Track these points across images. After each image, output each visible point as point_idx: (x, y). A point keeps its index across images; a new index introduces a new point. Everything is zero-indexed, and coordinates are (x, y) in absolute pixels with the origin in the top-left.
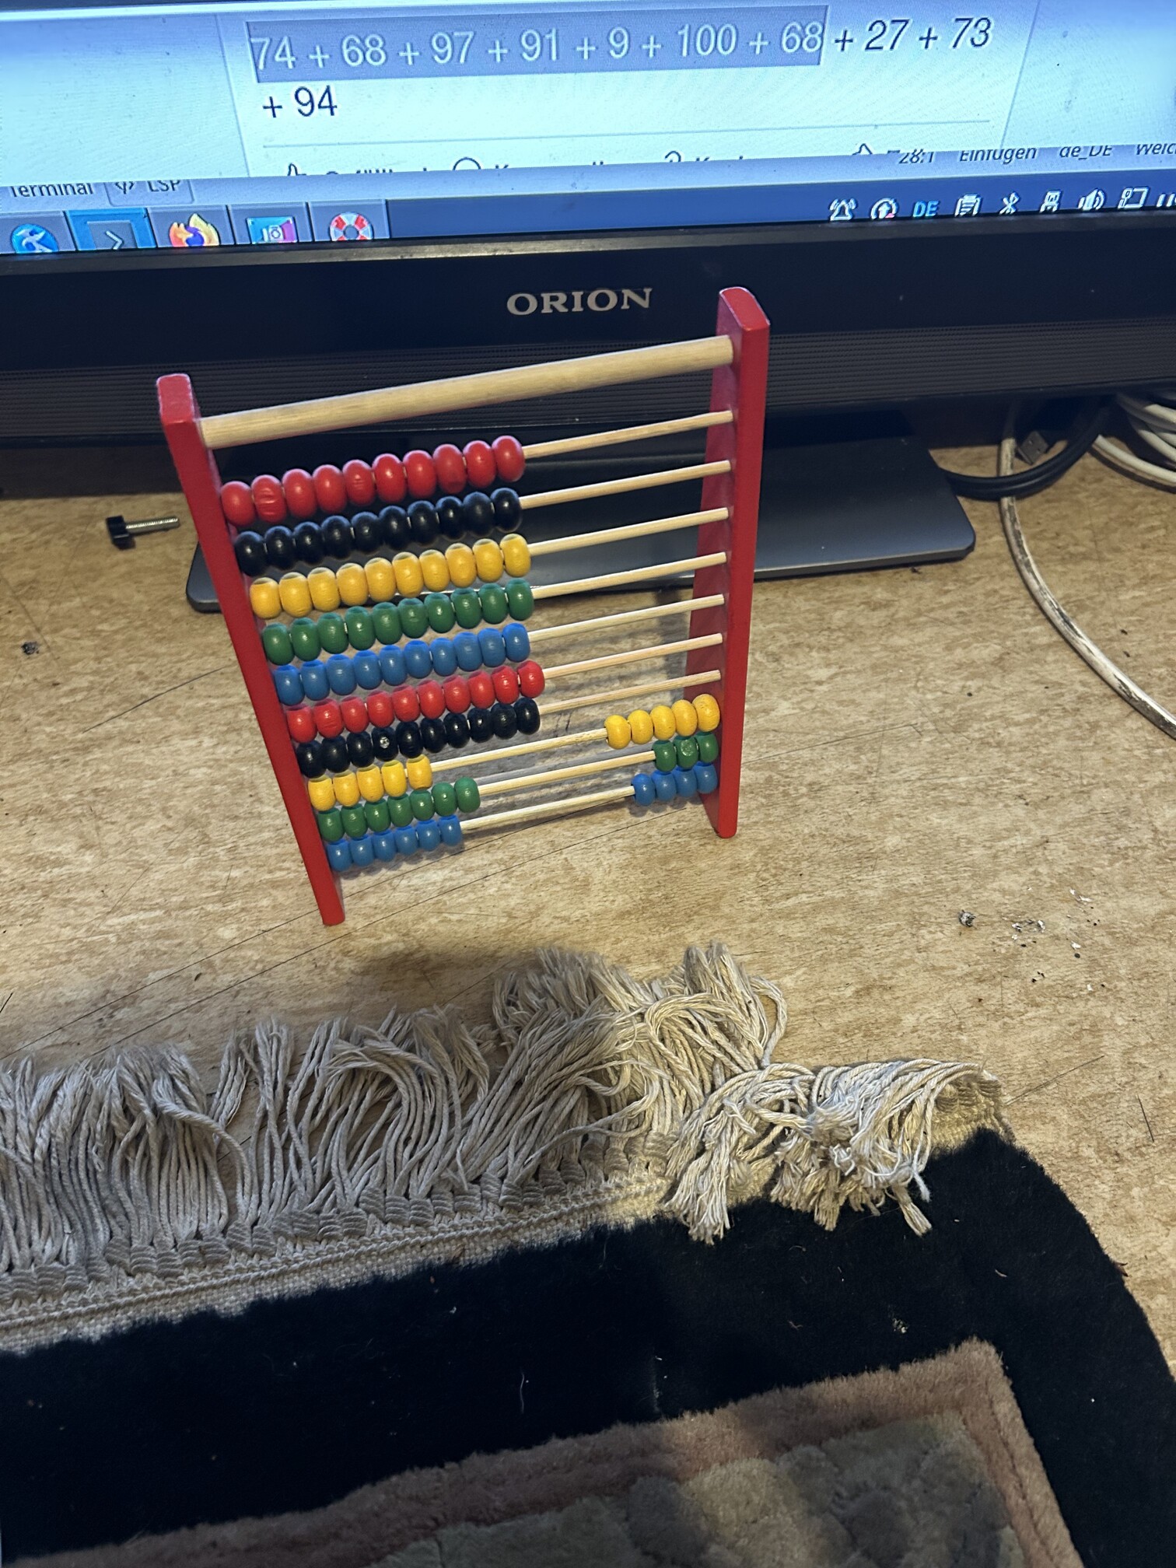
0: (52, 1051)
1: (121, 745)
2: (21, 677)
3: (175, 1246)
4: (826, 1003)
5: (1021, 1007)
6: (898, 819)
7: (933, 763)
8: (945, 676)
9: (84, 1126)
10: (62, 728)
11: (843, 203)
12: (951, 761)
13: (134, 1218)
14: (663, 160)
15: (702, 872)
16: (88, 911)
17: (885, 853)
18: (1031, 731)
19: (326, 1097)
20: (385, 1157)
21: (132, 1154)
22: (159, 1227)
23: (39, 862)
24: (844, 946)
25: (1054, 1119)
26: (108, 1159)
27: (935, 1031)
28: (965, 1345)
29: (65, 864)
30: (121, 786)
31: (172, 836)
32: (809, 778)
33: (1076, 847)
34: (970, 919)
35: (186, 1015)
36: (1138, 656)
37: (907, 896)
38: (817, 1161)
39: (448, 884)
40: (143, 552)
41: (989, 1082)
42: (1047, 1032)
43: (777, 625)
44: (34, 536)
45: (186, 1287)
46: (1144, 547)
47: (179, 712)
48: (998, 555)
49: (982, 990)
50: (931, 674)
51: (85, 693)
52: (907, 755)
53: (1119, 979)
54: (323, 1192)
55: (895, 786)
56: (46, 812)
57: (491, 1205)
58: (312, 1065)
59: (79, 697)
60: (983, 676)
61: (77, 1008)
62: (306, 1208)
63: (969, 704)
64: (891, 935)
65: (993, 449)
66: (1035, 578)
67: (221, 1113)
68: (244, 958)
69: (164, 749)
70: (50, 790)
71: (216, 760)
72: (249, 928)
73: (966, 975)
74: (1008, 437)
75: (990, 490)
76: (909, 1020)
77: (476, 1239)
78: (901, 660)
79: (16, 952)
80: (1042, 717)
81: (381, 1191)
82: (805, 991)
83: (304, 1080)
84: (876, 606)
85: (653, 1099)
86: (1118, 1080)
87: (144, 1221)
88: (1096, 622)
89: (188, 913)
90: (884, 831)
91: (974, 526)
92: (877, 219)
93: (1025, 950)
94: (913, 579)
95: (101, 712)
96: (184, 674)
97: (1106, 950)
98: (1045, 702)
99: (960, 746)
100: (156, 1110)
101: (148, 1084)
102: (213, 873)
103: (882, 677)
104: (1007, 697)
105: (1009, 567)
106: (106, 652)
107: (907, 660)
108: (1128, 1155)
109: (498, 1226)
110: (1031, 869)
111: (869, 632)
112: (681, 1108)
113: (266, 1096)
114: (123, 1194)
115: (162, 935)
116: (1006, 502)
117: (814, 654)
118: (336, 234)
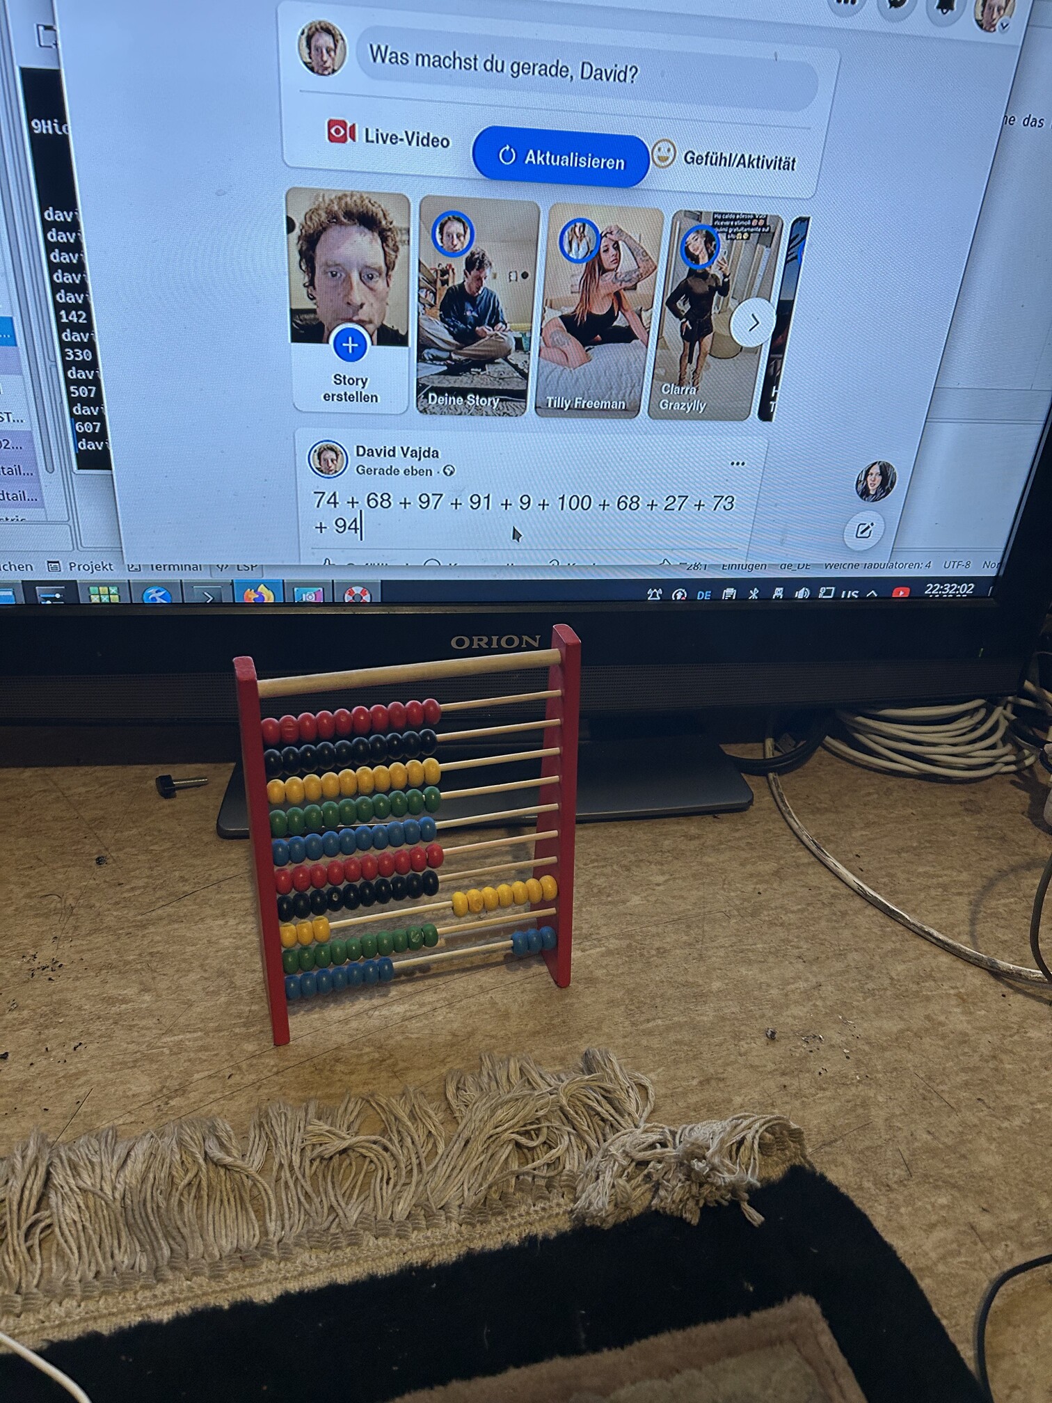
0: (123, 1127)
1: (169, 924)
2: (94, 879)
3: (221, 1257)
5: (813, 1091)
6: (719, 971)
7: (739, 936)
8: (742, 882)
9: (151, 1176)
10: (126, 912)
11: (655, 590)
12: (751, 934)
13: (189, 1240)
16: (147, 1033)
17: (712, 993)
18: (803, 916)
20: (374, 1194)
21: (187, 1194)
22: (208, 1244)
23: (111, 1001)
24: (689, 1053)
25: (843, 1163)
26: (168, 1200)
27: (756, 1107)
28: (795, 1298)
29: (130, 1002)
30: (170, 951)
31: (208, 984)
32: (657, 944)
33: (840, 989)
34: (773, 1033)
35: (222, 1102)
36: (868, 871)
37: (729, 1020)
38: (683, 1178)
39: (408, 1014)
40: (181, 800)
41: (795, 1130)
42: (831, 1107)
44: (102, 789)
45: (231, 1285)
46: (865, 805)
47: (210, 902)
48: (770, 809)
49: (785, 1080)
50: (733, 881)
51: (141, 890)
52: (721, 930)
53: (877, 1071)
55: (715, 950)
56: (115, 967)
57: (453, 1223)
59: (138, 892)
60: (767, 882)
61: (141, 1098)
62: (318, 1229)
63: (759, 899)
64: (720, 1045)
65: (760, 745)
66: (796, 822)
68: (263, 1063)
69: (200, 926)
70: (118, 953)
71: (239, 934)
73: (774, 1070)
74: (768, 738)
75: (760, 768)
76: (738, 1100)
77: (443, 1247)
78: (711, 871)
79: (94, 1061)
80: (809, 908)
81: (373, 1216)
82: (666, 1082)
84: (692, 838)
85: (566, 1146)
86: (884, 1137)
87: (197, 1242)
88: (839, 850)
89: (221, 1034)
90: (710, 979)
91: (752, 790)
92: (675, 600)
93: (812, 1054)
94: (714, 821)
95: (154, 903)
96: (214, 878)
97: (867, 1054)
98: (810, 899)
99: (756, 925)
102: (239, 1008)
103: (700, 881)
104: (785, 895)
105: (777, 816)
106: (157, 864)
107: (714, 871)
108: (895, 1186)
109: (459, 1238)
111: (688, 854)
112: (584, 1157)
114: (179, 1222)
115: (204, 1048)
116: (771, 775)
117: (653, 866)
118: (348, 598)
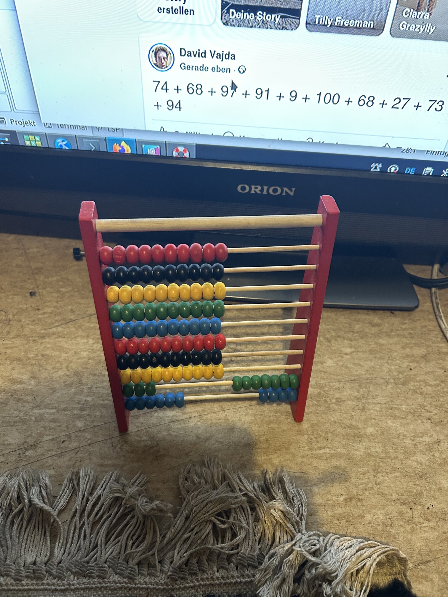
1: (57, 338)
2: (26, 304)
3: (24, 566)
4: (331, 502)
5: (421, 520)
6: (373, 420)
7: (391, 397)
8: (401, 360)
10: (36, 327)
11: (377, 165)
12: (400, 398)
13: (10, 549)
14: (305, 140)
15: (284, 431)
16: (27, 405)
17: (366, 435)
18: (437, 390)
19: (103, 507)
20: (122, 541)
21: (17, 518)
22: (19, 556)
23: (13, 381)
24: (342, 476)
25: (431, 580)
26: (6, 519)
27: (379, 525)
29: (23, 384)
30: (53, 354)
31: (67, 379)
32: (337, 395)
37: (373, 457)
39: (174, 418)
41: (402, 558)
42: (432, 535)
43: (331, 327)
44: (45, 251)
45: (24, 587)
47: (83, 328)
48: (428, 311)
49: (403, 508)
50: (395, 358)
51: (49, 315)
52: (380, 392)
54: (92, 553)
55: (374, 405)
56: (21, 361)
57: (164, 575)
58: (101, 491)
59: (46, 316)
60: (417, 362)
61: (12, 447)
62: (83, 560)
63: (410, 373)
64: (364, 474)
65: (430, 267)
66: (444, 323)
67: (58, 506)
68: (84, 437)
69: (73, 341)
70: (26, 352)
71: (93, 349)
72: (89, 424)
73: (397, 500)
74: (436, 263)
75: (428, 284)
76: (368, 517)
77: (154, 591)
78: (382, 350)
80: (442, 384)
81: (117, 558)
82: (322, 495)
83: (96, 497)
84: (374, 325)
87: (14, 552)
89: (66, 413)
90: (367, 425)
91: (419, 297)
92: (390, 172)
94: (391, 316)
95: (53, 323)
98: (444, 378)
99: (404, 392)
100: (30, 501)
101: (30, 487)
102: (80, 397)
103: (374, 356)
104: (427, 373)
105: (432, 317)
106: (61, 300)
107: (384, 350)
109: (165, 587)
110: (431, 454)
111: (370, 336)
113: (78, 503)
114: (8, 537)
115: (53, 421)
116: (434, 290)
117: (345, 341)
118: (175, 154)
